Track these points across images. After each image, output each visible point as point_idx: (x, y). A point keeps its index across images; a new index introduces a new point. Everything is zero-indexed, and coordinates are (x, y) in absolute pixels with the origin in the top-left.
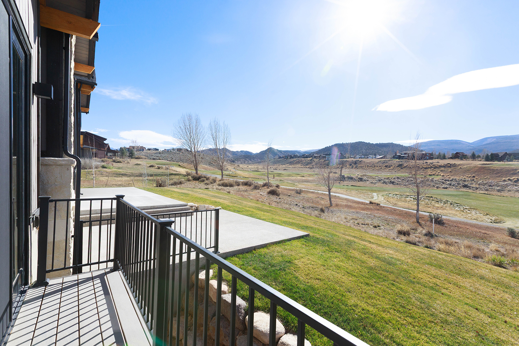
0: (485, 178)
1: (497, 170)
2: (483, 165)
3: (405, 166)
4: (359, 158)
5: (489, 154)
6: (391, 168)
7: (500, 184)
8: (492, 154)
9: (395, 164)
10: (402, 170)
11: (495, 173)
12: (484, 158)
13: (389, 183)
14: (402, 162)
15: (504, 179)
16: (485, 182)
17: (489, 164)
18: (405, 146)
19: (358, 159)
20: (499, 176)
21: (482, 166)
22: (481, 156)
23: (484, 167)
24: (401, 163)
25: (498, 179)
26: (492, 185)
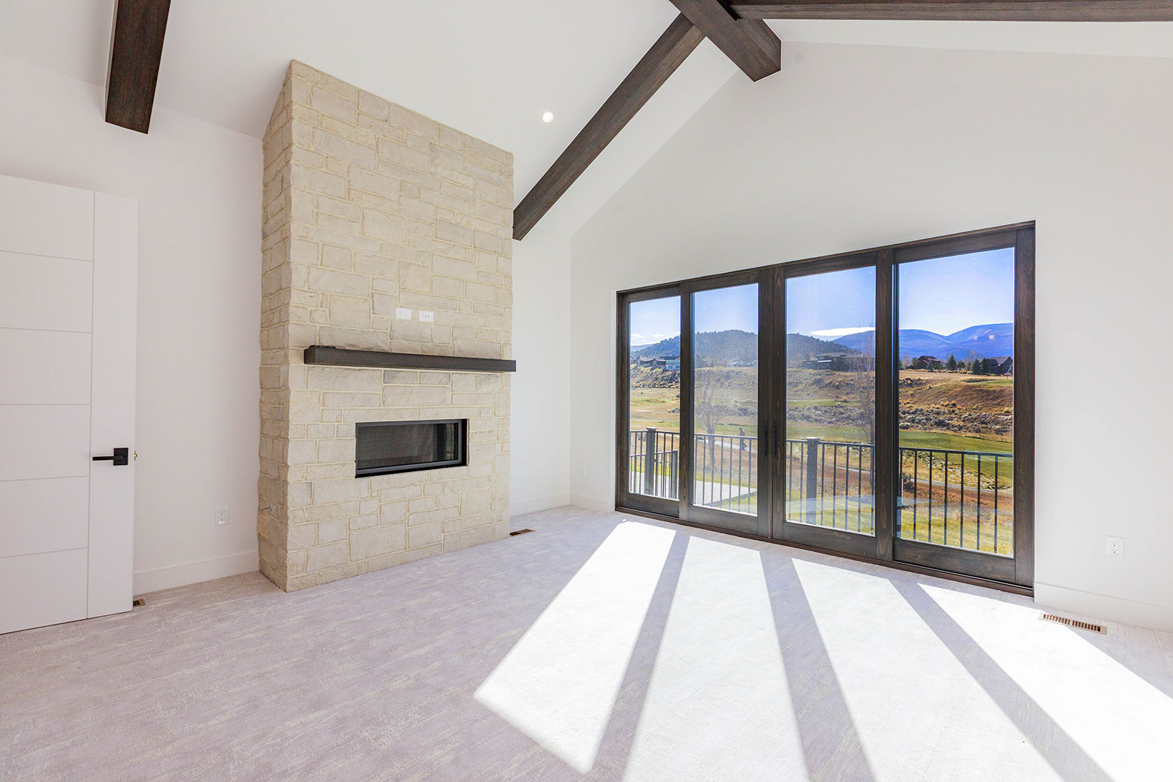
0: (975, 407)
1: (994, 391)
2: (970, 382)
3: (827, 384)
4: (735, 366)
5: (981, 361)
6: (800, 387)
7: (1000, 420)
8: (985, 361)
9: (806, 379)
10: (821, 392)
11: (991, 397)
12: (971, 369)
13: (800, 418)
14: (820, 375)
15: (1006, 409)
16: (974, 416)
17: (980, 381)
18: (823, 342)
19: (732, 368)
20: (998, 405)
21: (969, 384)
22: (966, 364)
23: (974, 387)
24: (819, 377)
25: (996, 409)
26: (986, 421)
